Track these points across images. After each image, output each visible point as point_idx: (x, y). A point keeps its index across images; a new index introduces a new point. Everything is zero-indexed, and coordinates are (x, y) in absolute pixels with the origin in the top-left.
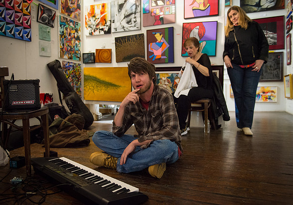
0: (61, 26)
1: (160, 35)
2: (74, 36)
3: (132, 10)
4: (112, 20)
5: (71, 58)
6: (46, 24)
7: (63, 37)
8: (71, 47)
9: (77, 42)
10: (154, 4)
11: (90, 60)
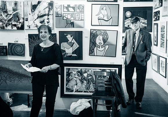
1: (71, 36)
3: (45, 12)
4: (25, 18)
10: (65, 10)
11: (3, 52)
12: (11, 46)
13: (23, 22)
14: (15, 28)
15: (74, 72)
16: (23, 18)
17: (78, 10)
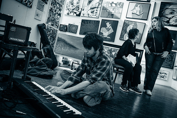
0: (51, 4)
1: (110, 24)
2: (58, 13)
3: (96, 5)
4: (83, 9)
5: (53, 25)
7: (51, 11)
8: (54, 19)
9: (58, 17)
10: (110, 5)
11: (64, 29)
12: (70, 25)
13: (81, 11)
14: (75, 15)
15: (105, 50)
16: (82, 9)
17: (119, 6)
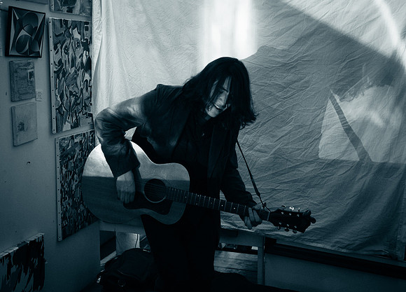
0: (55, 48)
2: (82, 63)
5: (76, 125)
6: (26, 56)
7: (61, 75)
8: (76, 95)
9: (87, 77)
